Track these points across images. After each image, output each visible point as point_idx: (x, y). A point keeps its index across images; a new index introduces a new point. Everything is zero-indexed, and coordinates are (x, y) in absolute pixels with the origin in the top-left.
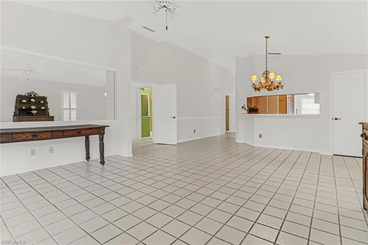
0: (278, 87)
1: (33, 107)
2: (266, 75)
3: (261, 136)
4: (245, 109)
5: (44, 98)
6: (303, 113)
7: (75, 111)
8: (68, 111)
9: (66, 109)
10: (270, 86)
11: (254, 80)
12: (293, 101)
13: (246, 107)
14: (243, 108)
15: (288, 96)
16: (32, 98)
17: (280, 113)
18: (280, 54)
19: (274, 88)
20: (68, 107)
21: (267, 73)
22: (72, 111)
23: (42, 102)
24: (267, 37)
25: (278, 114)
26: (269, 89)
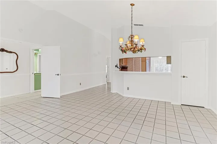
0: (141, 49)
2: (132, 39)
4: (118, 67)
10: (134, 48)
11: (121, 43)
12: (150, 62)
13: (118, 66)
14: (116, 66)
15: (147, 58)
17: (142, 71)
18: (142, 25)
19: (138, 51)
21: (132, 37)
24: (132, 5)
25: (141, 72)
26: (134, 52)
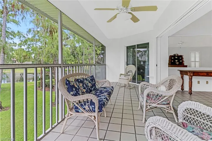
1: (176, 61)
5: (181, 56)
7: (198, 63)
8: (194, 63)
9: (193, 61)
16: (176, 56)
20: (194, 60)
22: (196, 63)
23: (181, 58)
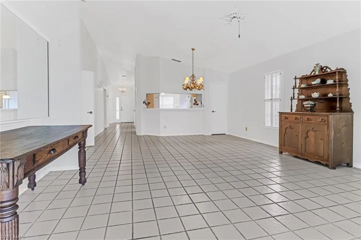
3: (165, 127)
4: (146, 104)
6: (164, 108)
14: (144, 102)
18: (180, 62)
21: (193, 77)
24: (193, 49)
